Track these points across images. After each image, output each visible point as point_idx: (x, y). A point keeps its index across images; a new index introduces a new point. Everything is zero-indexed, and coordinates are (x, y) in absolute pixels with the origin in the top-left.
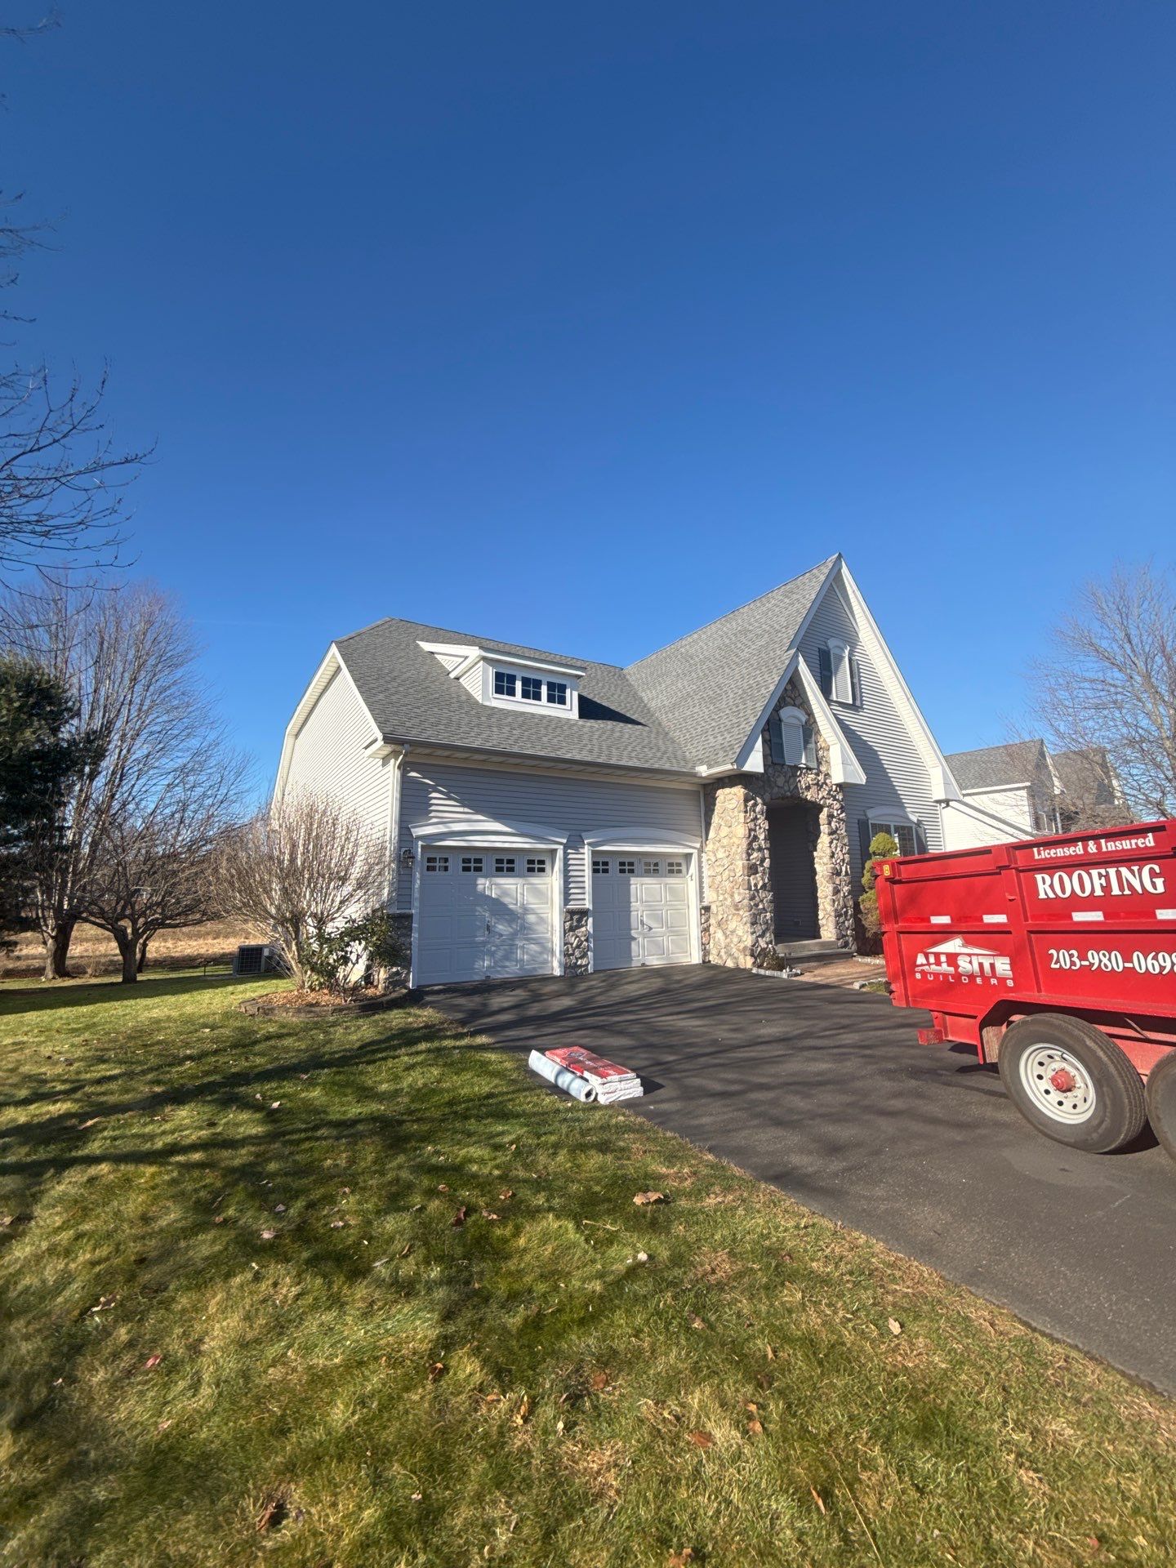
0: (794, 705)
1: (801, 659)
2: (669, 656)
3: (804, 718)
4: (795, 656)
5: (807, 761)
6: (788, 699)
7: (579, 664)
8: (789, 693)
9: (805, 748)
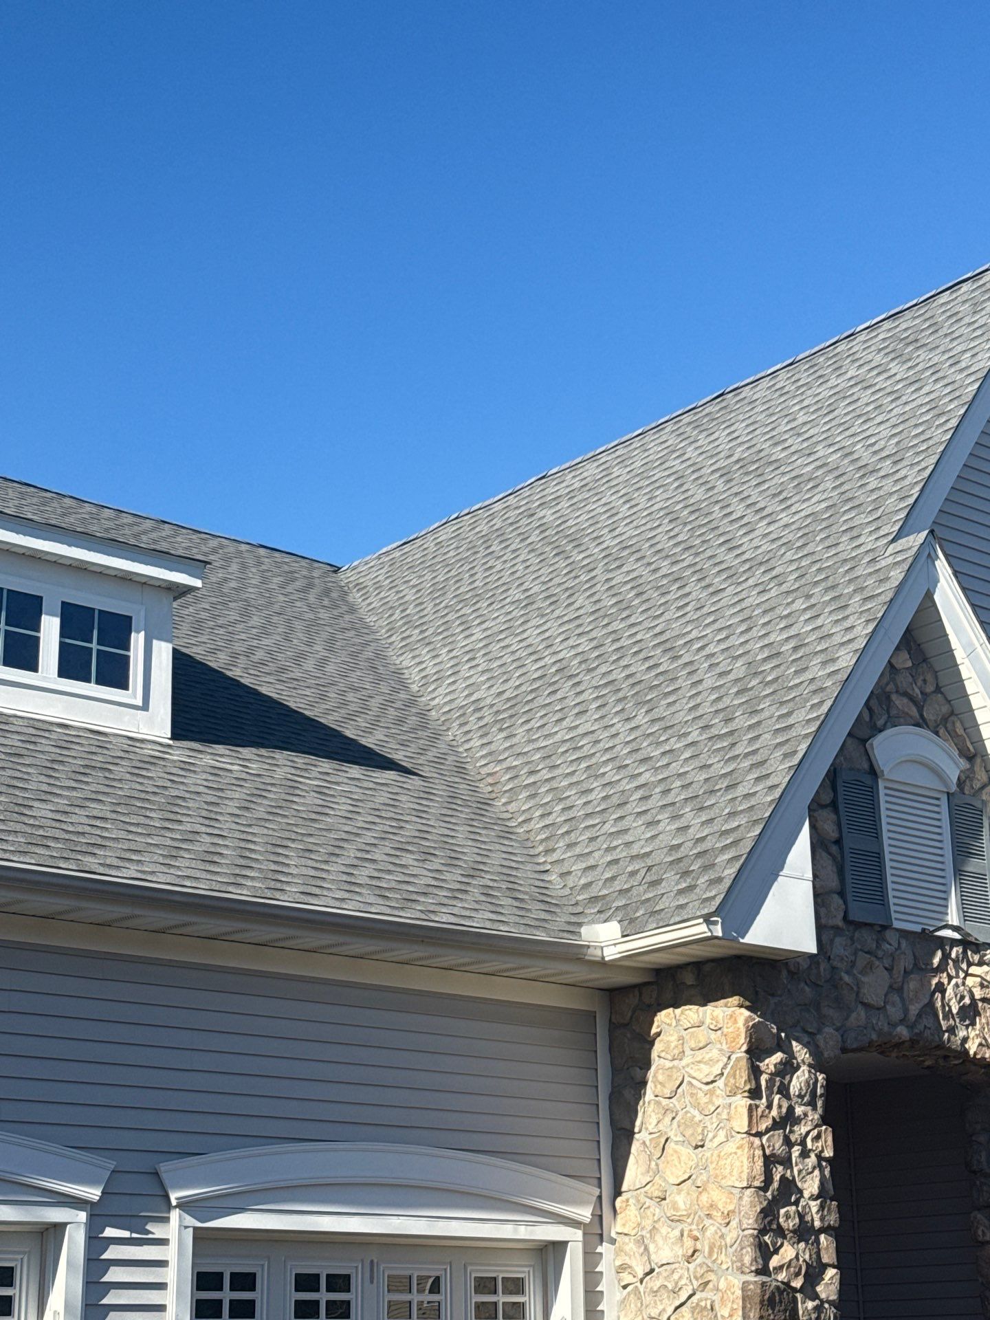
0: (921, 723)
1: (942, 567)
2: (500, 533)
3: (953, 769)
4: (923, 558)
5: (965, 915)
6: (899, 702)
7: (181, 544)
8: (904, 681)
9: (959, 872)
